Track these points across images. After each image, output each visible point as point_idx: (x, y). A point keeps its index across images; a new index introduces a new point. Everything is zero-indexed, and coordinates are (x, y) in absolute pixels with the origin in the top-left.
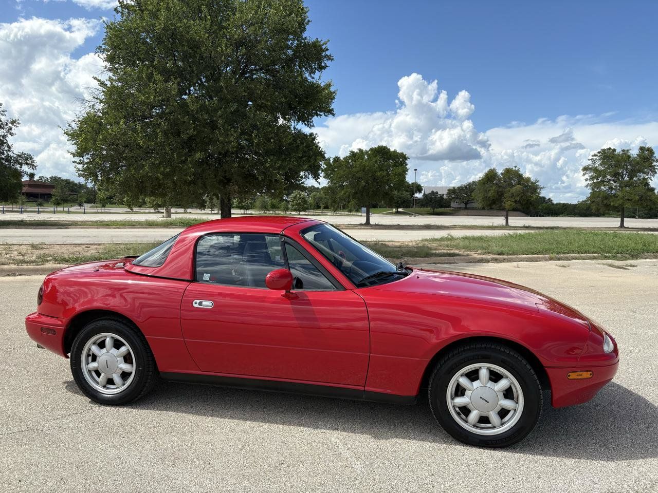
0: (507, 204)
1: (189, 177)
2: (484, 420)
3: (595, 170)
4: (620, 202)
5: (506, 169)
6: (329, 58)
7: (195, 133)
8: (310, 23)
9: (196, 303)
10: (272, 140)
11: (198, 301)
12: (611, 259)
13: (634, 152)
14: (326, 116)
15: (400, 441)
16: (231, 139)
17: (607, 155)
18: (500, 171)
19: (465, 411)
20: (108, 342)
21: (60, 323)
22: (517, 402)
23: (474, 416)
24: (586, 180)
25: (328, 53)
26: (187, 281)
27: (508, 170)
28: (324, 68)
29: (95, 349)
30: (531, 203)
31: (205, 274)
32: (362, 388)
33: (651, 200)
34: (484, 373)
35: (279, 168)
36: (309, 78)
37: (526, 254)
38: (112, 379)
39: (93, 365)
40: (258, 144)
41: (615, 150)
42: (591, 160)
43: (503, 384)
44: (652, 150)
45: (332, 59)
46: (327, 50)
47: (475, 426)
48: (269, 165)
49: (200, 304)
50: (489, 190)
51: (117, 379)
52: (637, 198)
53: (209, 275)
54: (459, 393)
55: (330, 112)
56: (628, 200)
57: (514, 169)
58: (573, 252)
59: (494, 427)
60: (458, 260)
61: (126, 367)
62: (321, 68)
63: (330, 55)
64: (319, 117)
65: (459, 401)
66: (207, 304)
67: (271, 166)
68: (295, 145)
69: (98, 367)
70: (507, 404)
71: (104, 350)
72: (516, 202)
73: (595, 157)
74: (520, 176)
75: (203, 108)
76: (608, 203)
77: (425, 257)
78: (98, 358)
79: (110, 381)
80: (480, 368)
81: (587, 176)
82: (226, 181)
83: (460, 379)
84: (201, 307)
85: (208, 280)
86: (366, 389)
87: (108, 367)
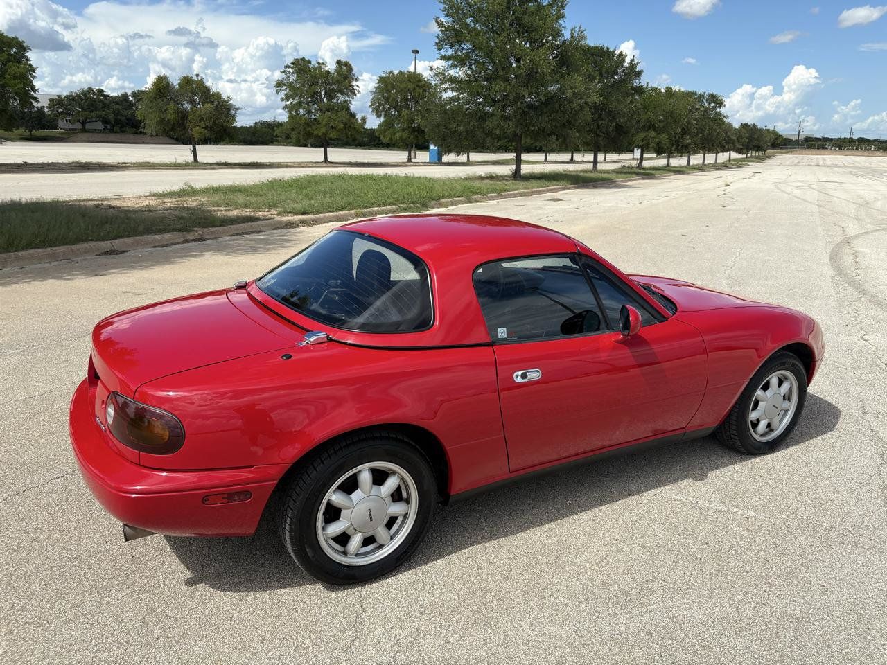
0: (196, 132)
3: (290, 85)
4: (324, 130)
5: (185, 77)
9: (517, 377)
11: (520, 373)
13: (331, 66)
17: (300, 65)
18: (175, 81)
19: (756, 423)
20: (365, 477)
23: (762, 425)
24: (282, 99)
26: (489, 345)
27: (188, 80)
29: (338, 498)
30: (225, 130)
31: (499, 329)
32: (684, 431)
33: (355, 129)
34: (774, 382)
37: (330, 212)
38: (373, 536)
39: (335, 528)
41: (309, 62)
42: (285, 72)
43: (785, 387)
44: (350, 65)
47: (761, 435)
49: (524, 376)
50: (167, 109)
51: (381, 532)
52: (342, 125)
53: (505, 329)
54: (755, 407)
56: (332, 127)
57: (195, 78)
58: (373, 205)
59: (774, 430)
61: (395, 509)
65: (755, 414)
66: (533, 374)
69: (348, 528)
70: (786, 405)
71: (356, 496)
72: (206, 128)
73: (288, 69)
74: (208, 90)
77: (220, 226)
78: (345, 513)
79: (369, 540)
80: (773, 377)
81: (282, 95)
83: (759, 393)
84: (525, 380)
85: (506, 336)
86: (687, 431)
87: (371, 520)
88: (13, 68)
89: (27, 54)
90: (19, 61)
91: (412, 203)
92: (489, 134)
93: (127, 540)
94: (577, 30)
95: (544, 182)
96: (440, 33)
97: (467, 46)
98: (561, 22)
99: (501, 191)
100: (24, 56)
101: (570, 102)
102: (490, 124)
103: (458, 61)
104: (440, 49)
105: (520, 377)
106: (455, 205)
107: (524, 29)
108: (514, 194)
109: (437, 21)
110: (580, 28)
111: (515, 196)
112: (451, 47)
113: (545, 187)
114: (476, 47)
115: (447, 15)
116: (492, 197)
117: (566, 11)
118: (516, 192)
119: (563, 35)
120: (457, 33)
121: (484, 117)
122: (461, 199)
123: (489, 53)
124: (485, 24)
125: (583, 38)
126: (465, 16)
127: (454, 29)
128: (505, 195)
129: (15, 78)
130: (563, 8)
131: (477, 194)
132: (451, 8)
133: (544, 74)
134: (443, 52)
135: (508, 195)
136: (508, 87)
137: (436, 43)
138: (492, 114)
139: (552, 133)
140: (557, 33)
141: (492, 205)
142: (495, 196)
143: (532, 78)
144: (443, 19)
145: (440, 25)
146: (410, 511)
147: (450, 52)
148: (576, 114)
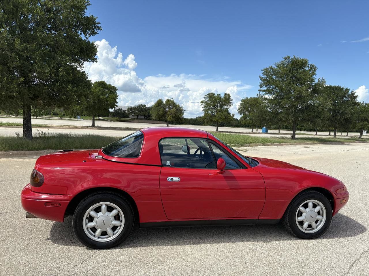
1: (14, 94)
2: (310, 226)
3: (206, 103)
4: (217, 119)
5: (168, 100)
6: (100, 28)
7: (20, 64)
8: (90, 5)
9: (169, 179)
10: (71, 74)
11: (170, 178)
12: (234, 147)
13: (222, 96)
14: (92, 62)
15: (277, 242)
16: (46, 71)
17: (211, 96)
18: (164, 101)
19: (302, 223)
20: (104, 208)
21: (66, 198)
22: (322, 216)
23: (306, 225)
24: (203, 107)
25: (99, 25)
26: (160, 166)
28: (96, 33)
29: (93, 213)
30: (179, 118)
31: (167, 162)
32: (257, 218)
33: (229, 119)
34: (310, 205)
35: (75, 92)
36: (84, 38)
38: (106, 232)
39: (91, 224)
40: (62, 76)
41: (214, 94)
42: (205, 98)
43: (318, 209)
44: (230, 95)
45: (101, 30)
46: (99, 23)
47: (306, 230)
48: (69, 89)
49: (172, 179)
50: (160, 110)
51: (109, 231)
52: (224, 117)
53: (170, 162)
54: (299, 215)
55: (94, 60)
56: (220, 118)
57: (171, 100)
59: (313, 229)
60: (172, 148)
61: (116, 223)
62: (94, 33)
63: (101, 27)
64: (88, 62)
65: (300, 219)
66: (176, 179)
67: (70, 90)
68: (81, 78)
69: (96, 225)
70: (319, 217)
71: (100, 214)
72: (173, 117)
73: (206, 97)
74: (175, 104)
75: (26, 49)
76: (212, 119)
78: (95, 219)
79: (104, 233)
80: (309, 202)
81: (203, 106)
82: (35, 98)
83: (301, 208)
84: (172, 181)
85: (170, 165)
86: (259, 218)
87: (104, 224)
88: (111, 96)
89: (116, 91)
90: (114, 93)
91: (237, 144)
92: (280, 120)
93: (27, 217)
94: (321, 79)
95: (304, 141)
96: (261, 81)
97: (272, 87)
98: (314, 76)
99: (281, 142)
100: (115, 92)
101: (317, 107)
102: (280, 116)
103: (269, 92)
104: (261, 88)
105: (170, 179)
106: (257, 146)
107: (298, 80)
108: (287, 144)
109: (260, 77)
110: (323, 78)
111: (288, 145)
112: (266, 87)
113: (303, 142)
114: (277, 86)
115: (264, 75)
116: (276, 144)
117: (316, 72)
118: (289, 143)
119: (315, 81)
120: (268, 81)
121: (278, 114)
122: (260, 144)
123: (281, 88)
124: (280, 78)
125: (324, 82)
126: (272, 75)
127: (267, 80)
128: (283, 144)
129: (111, 99)
130: (315, 71)
131: (268, 142)
132: (266, 72)
133: (305, 97)
134: (262, 89)
135: (284, 144)
136: (288, 101)
137: (259, 85)
138: (282, 112)
139: (308, 120)
140: (313, 81)
141: (275, 147)
142: (278, 144)
143: (299, 98)
144: (264, 76)
145: (261, 78)
146: (121, 225)
147: (265, 89)
148: (321, 112)
